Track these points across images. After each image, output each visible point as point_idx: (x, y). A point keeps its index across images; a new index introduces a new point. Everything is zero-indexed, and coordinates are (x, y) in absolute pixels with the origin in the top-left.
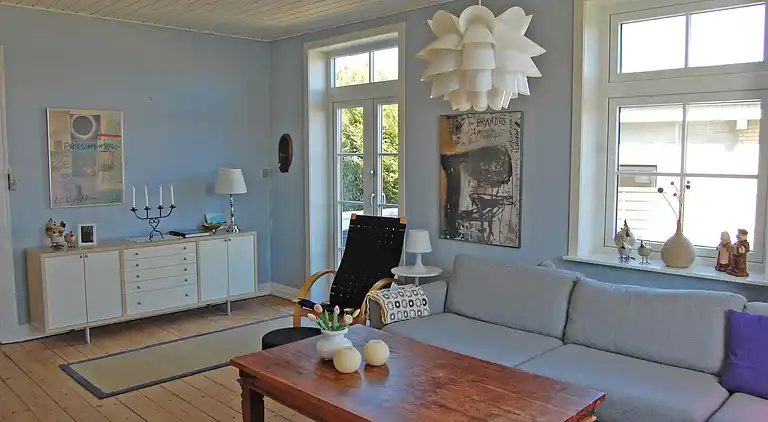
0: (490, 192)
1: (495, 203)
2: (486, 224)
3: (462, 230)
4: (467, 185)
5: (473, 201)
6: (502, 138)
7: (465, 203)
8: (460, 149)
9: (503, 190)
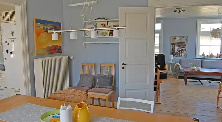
0: (181, 49)
1: (182, 50)
2: (180, 54)
3: (175, 55)
4: (176, 48)
5: (178, 50)
6: (183, 40)
7: (176, 51)
8: (175, 42)
9: (184, 49)
